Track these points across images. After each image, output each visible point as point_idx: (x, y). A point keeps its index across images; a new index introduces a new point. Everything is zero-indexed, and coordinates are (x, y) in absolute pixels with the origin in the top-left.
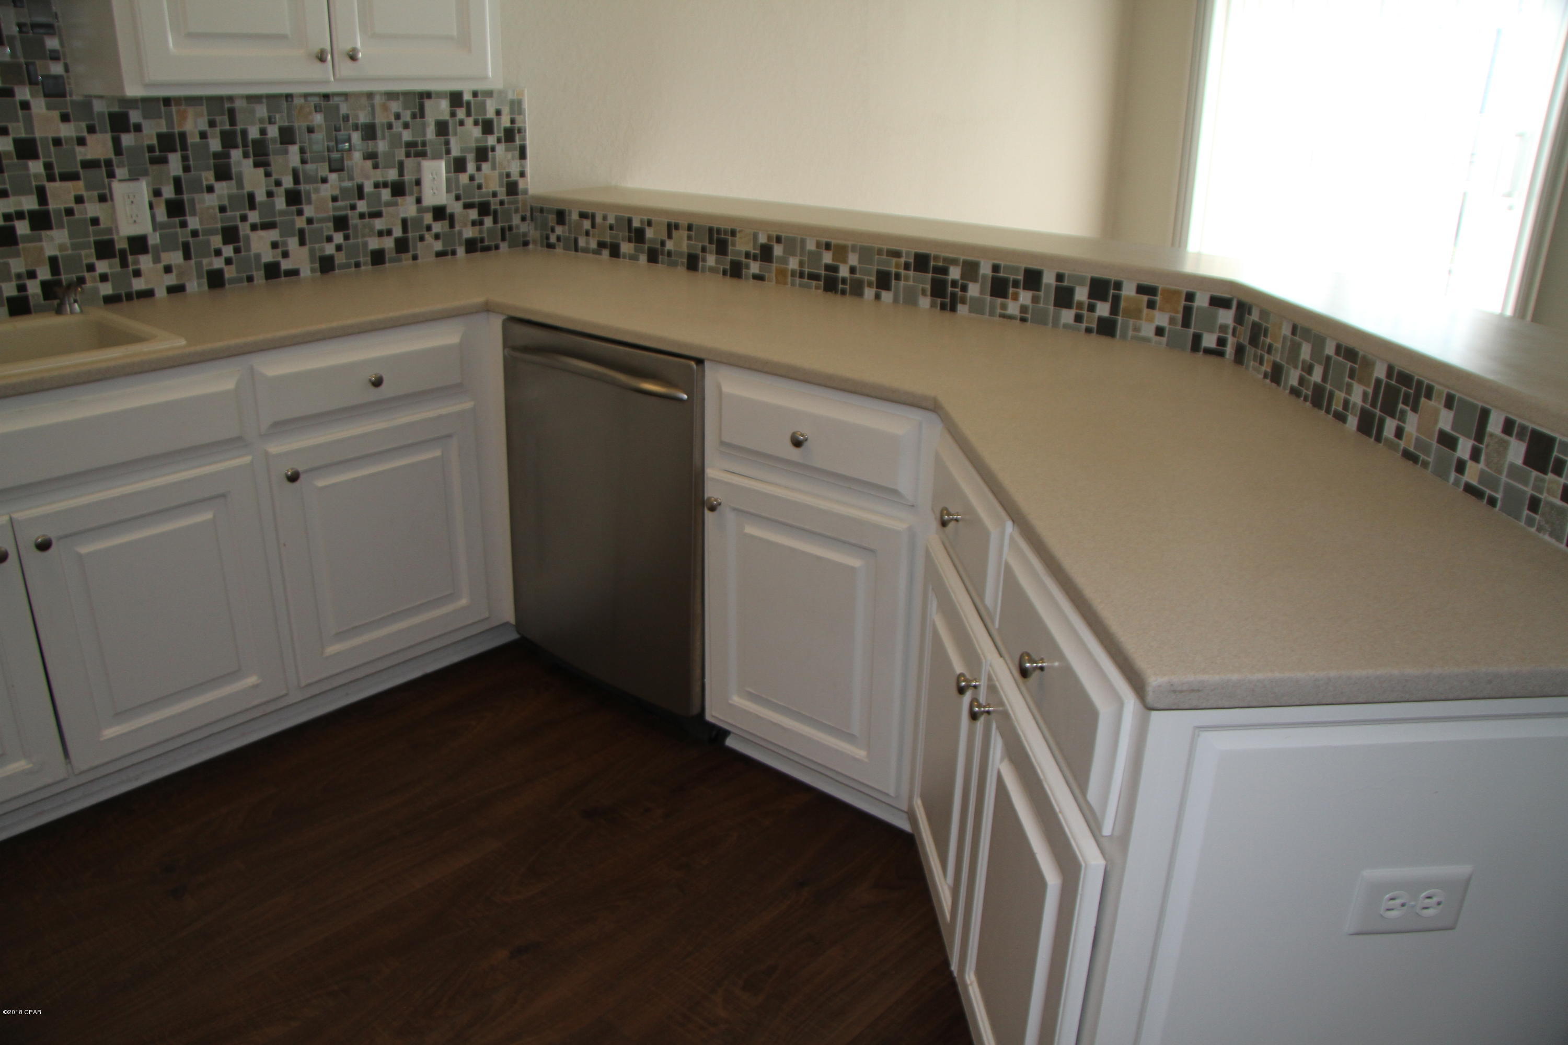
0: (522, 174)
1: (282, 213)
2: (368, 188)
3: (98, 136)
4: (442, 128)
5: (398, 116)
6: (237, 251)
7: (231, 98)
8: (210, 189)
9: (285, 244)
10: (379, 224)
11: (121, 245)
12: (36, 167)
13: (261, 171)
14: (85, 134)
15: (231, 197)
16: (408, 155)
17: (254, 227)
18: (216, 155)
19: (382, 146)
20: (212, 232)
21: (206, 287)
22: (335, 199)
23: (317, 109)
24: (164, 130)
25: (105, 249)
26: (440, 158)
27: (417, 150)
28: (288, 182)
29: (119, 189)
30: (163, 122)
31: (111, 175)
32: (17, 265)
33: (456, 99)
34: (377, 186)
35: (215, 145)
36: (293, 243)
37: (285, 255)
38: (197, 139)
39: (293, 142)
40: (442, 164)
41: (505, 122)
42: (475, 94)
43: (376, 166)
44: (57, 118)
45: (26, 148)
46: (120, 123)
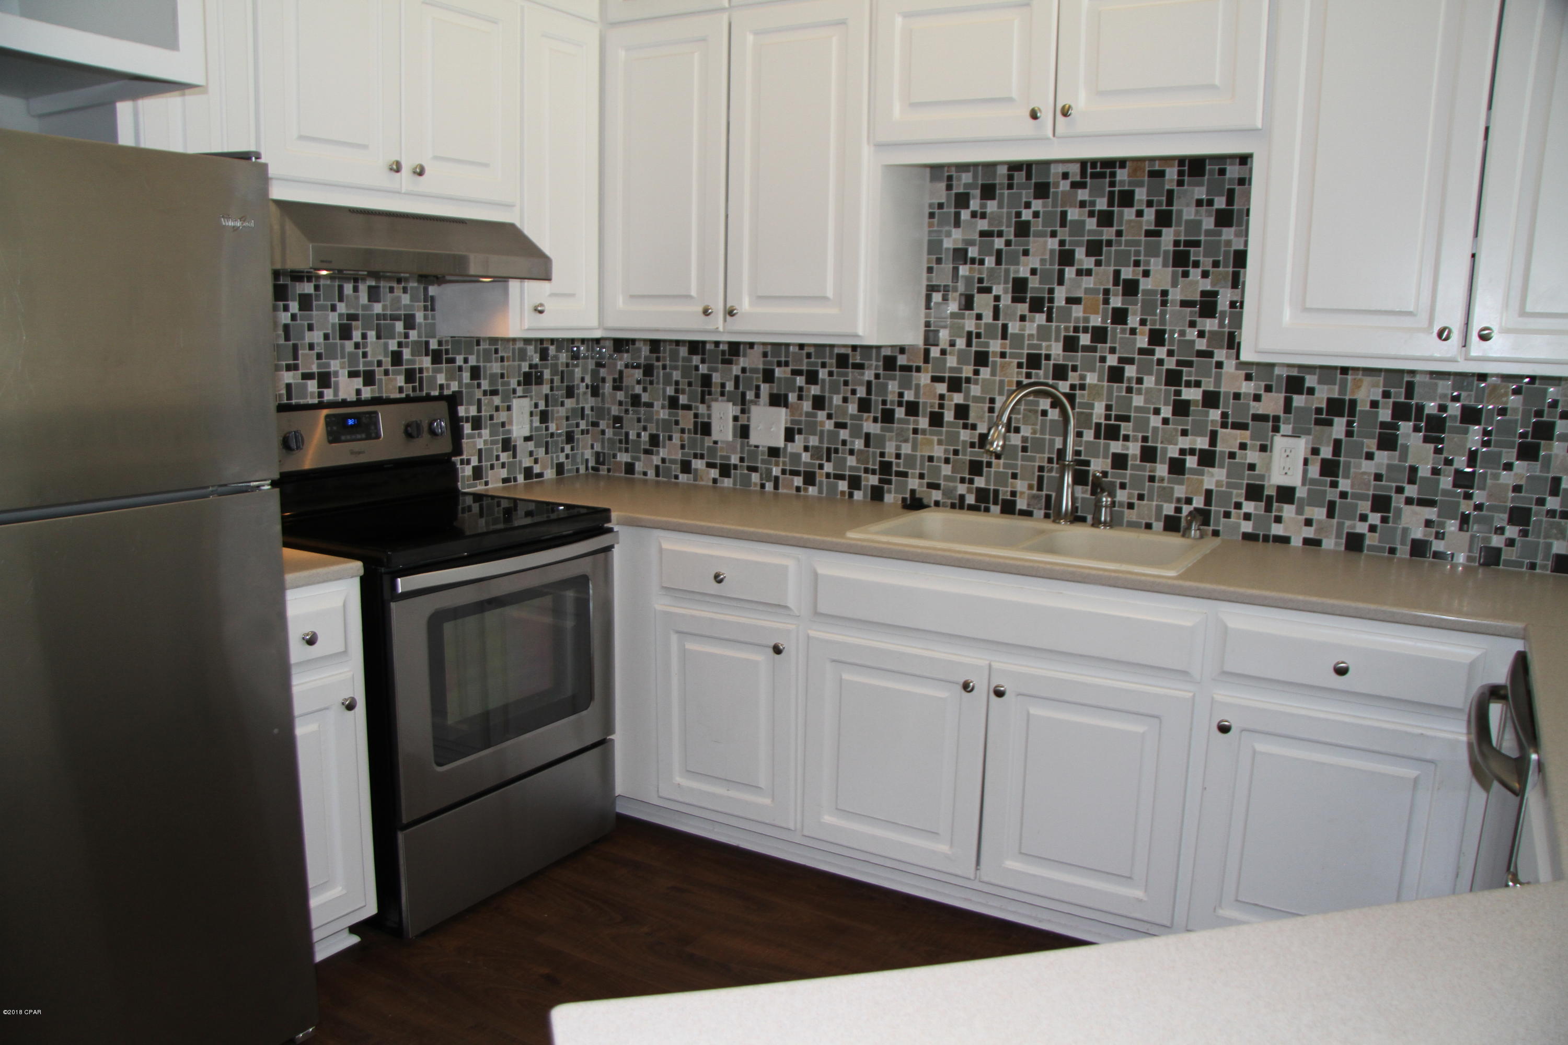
1: (1445, 493)
3: (1273, 394)
6: (1384, 520)
7: (1412, 372)
8: (1370, 456)
9: (1442, 525)
11: (1270, 491)
12: (1214, 414)
13: (1431, 447)
14: (1262, 392)
15: (1392, 467)
17: (1409, 501)
18: (1383, 425)
20: (1362, 497)
21: (1343, 548)
22: (1517, 489)
23: (1518, 390)
24: (1336, 395)
25: (1254, 492)
28: (1460, 464)
29: (1280, 442)
30: (1337, 387)
31: (1276, 429)
32: (1180, 491)
35: (1385, 415)
36: (1452, 526)
37: (1439, 536)
38: (1367, 408)
39: (1477, 423)
44: (1243, 377)
45: (1211, 400)
46: (1295, 385)
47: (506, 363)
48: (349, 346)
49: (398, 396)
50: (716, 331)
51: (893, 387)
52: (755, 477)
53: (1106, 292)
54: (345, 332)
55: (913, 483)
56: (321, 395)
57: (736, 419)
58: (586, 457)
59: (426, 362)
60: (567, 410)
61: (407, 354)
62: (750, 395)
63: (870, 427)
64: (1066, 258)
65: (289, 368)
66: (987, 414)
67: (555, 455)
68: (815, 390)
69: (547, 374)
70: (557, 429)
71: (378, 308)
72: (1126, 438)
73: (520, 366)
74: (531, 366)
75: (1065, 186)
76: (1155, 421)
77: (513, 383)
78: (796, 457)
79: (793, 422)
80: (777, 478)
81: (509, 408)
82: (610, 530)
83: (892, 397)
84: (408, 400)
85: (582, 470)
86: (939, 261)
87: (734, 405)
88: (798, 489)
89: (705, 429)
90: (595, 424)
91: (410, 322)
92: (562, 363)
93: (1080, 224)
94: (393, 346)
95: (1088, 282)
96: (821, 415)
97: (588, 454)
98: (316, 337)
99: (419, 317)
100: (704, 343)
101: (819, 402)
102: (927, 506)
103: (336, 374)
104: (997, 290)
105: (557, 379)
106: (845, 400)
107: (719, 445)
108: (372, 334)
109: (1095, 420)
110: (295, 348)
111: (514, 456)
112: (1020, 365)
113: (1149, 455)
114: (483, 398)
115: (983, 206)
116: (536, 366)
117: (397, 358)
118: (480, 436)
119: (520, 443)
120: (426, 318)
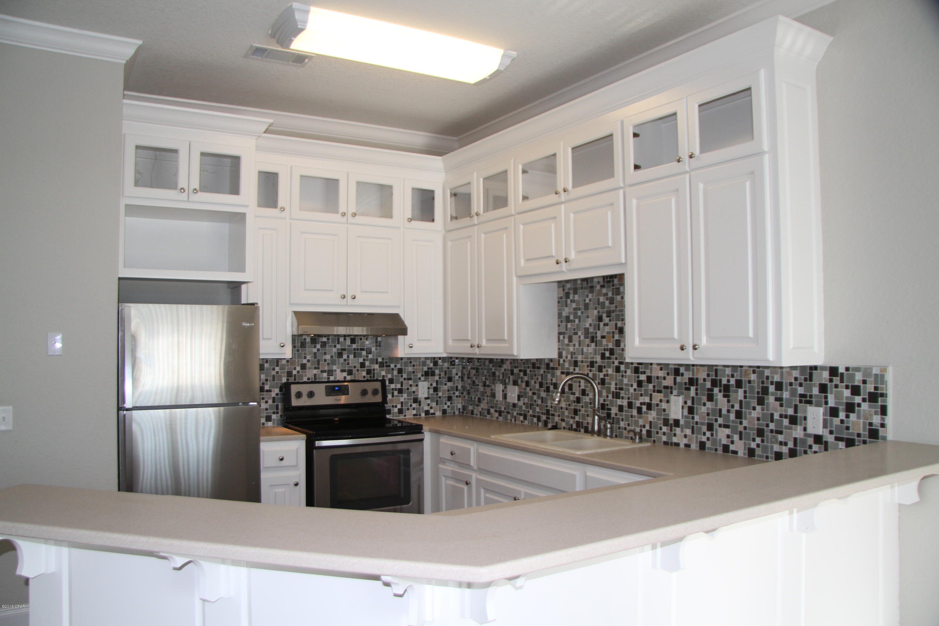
0: (883, 425)
1: (733, 421)
2: (776, 416)
3: (670, 376)
4: (823, 388)
5: (796, 379)
6: (712, 435)
7: (717, 366)
8: (704, 404)
9: (732, 437)
10: (781, 438)
11: (671, 422)
12: (651, 386)
13: (726, 399)
14: (666, 375)
15: (712, 409)
16: (801, 402)
17: (720, 426)
18: (709, 390)
19: (786, 395)
20: (702, 424)
21: (698, 448)
22: (758, 419)
23: (754, 372)
24: (691, 376)
25: (666, 422)
26: (821, 406)
27: (806, 399)
28: (737, 407)
29: (673, 398)
30: (691, 373)
31: (671, 393)
32: (641, 422)
33: (833, 371)
34: (781, 416)
35: (708, 385)
36: (736, 437)
37: (732, 442)
38: (702, 382)
39: (741, 387)
40: (821, 410)
41: (870, 388)
42: (847, 369)
43: (781, 405)
44: (659, 369)
45: (649, 379)
46: (677, 372)
47: (415, 367)
48: (341, 360)
49: (363, 379)
50: (475, 354)
51: (549, 376)
52: (509, 416)
53: (613, 333)
54: (340, 355)
55: (557, 419)
56: (328, 378)
57: (503, 391)
58: (459, 407)
59: (376, 366)
60: (448, 387)
61: (367, 363)
62: (507, 381)
63: (543, 394)
64: (600, 319)
65: (315, 368)
66: (578, 388)
67: (441, 406)
68: (526, 378)
69: (437, 372)
70: (443, 395)
71: (354, 346)
72: (623, 398)
73: (423, 369)
74: (428, 368)
75: (598, 287)
76: (631, 390)
77: (419, 375)
78: (521, 407)
79: (520, 392)
80: (515, 417)
81: (417, 386)
82: (423, 433)
83: (549, 381)
84: (367, 381)
85: (457, 413)
86: (562, 322)
87: (502, 385)
88: (522, 422)
89: (493, 395)
90: (462, 393)
91: (369, 352)
92: (445, 367)
93: (603, 303)
94: (361, 360)
95: (607, 329)
96: (528, 389)
97: (460, 406)
98: (328, 357)
99: (373, 349)
100: (493, 359)
101: (527, 384)
102: (560, 429)
103: (335, 371)
104: (580, 333)
105: (443, 374)
106: (535, 383)
107: (498, 402)
108: (352, 356)
109: (612, 390)
110: (318, 361)
111: (420, 405)
112: (588, 366)
113: (630, 405)
114: (404, 381)
115: (574, 297)
116: (431, 368)
117: (363, 365)
118: (402, 396)
119: (422, 400)
120: (376, 349)
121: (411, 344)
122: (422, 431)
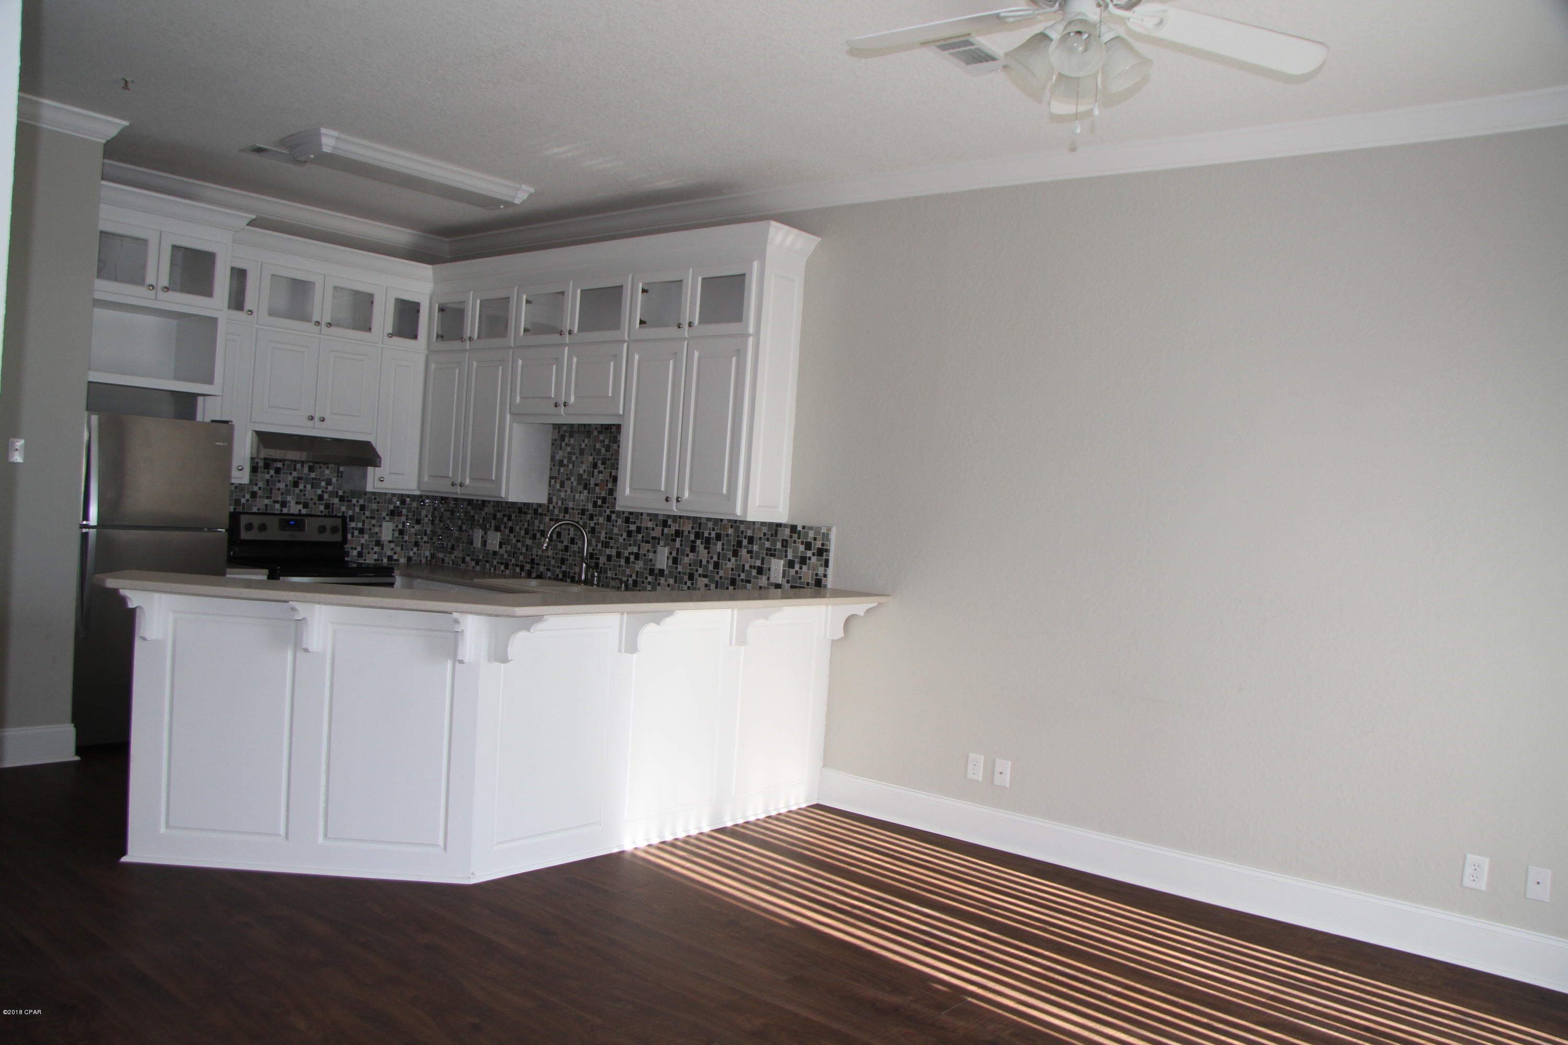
0: (825, 576)
1: (711, 572)
2: (747, 567)
3: (658, 528)
4: (785, 544)
5: (765, 534)
6: (692, 584)
7: (700, 518)
8: (687, 555)
9: (710, 586)
11: (656, 571)
12: (640, 536)
13: (706, 551)
14: (655, 527)
15: (694, 560)
16: (767, 555)
17: (700, 575)
18: (692, 542)
19: (756, 548)
20: (685, 574)
22: (732, 570)
23: (732, 527)
24: (677, 528)
25: (652, 572)
26: (782, 559)
27: (771, 553)
28: (715, 559)
29: (659, 549)
30: (678, 525)
31: (659, 543)
32: (628, 572)
33: (793, 528)
34: (751, 567)
35: (692, 537)
38: (687, 534)
39: (720, 540)
40: (782, 562)
41: (818, 544)
42: (804, 527)
43: (751, 557)
44: (649, 520)
45: (639, 530)
46: (665, 524)
47: (380, 505)
48: (297, 490)
49: (320, 514)
50: (457, 493)
51: (537, 523)
52: (488, 565)
53: (607, 481)
54: (296, 484)
55: (542, 568)
56: (281, 510)
57: (482, 537)
58: (426, 555)
59: (336, 500)
60: (416, 530)
61: (326, 496)
62: (488, 526)
63: (529, 542)
64: (595, 466)
65: (267, 498)
66: (567, 536)
67: (407, 552)
68: (510, 524)
69: (404, 511)
70: (409, 539)
71: (313, 475)
72: (612, 547)
73: (388, 507)
74: (395, 507)
75: (595, 433)
76: (621, 540)
77: (384, 514)
78: (502, 555)
79: (503, 539)
80: (495, 566)
81: (381, 526)
82: (394, 576)
83: (536, 528)
84: (325, 516)
85: (424, 561)
86: (554, 465)
87: (482, 530)
88: (503, 571)
89: (471, 542)
90: (432, 539)
91: (329, 483)
92: (414, 508)
93: (599, 450)
94: (319, 492)
95: (601, 477)
96: (512, 535)
97: (427, 553)
98: (282, 486)
99: (334, 480)
100: (473, 500)
101: (511, 530)
102: (545, 579)
103: (290, 502)
104: (572, 479)
105: (410, 515)
106: (520, 529)
107: (476, 549)
108: (309, 487)
109: (602, 539)
110: (271, 489)
111: (382, 549)
112: (579, 514)
113: (619, 555)
114: (366, 520)
115: (569, 441)
116: (398, 507)
117: (321, 498)
118: (363, 537)
119: (386, 543)
120: (337, 481)
121: (382, 478)
122: (393, 575)
